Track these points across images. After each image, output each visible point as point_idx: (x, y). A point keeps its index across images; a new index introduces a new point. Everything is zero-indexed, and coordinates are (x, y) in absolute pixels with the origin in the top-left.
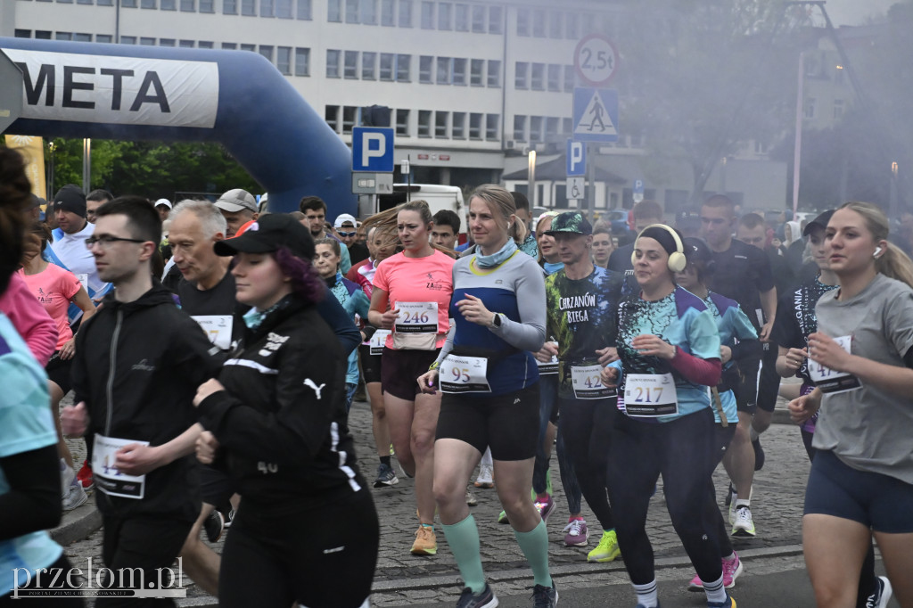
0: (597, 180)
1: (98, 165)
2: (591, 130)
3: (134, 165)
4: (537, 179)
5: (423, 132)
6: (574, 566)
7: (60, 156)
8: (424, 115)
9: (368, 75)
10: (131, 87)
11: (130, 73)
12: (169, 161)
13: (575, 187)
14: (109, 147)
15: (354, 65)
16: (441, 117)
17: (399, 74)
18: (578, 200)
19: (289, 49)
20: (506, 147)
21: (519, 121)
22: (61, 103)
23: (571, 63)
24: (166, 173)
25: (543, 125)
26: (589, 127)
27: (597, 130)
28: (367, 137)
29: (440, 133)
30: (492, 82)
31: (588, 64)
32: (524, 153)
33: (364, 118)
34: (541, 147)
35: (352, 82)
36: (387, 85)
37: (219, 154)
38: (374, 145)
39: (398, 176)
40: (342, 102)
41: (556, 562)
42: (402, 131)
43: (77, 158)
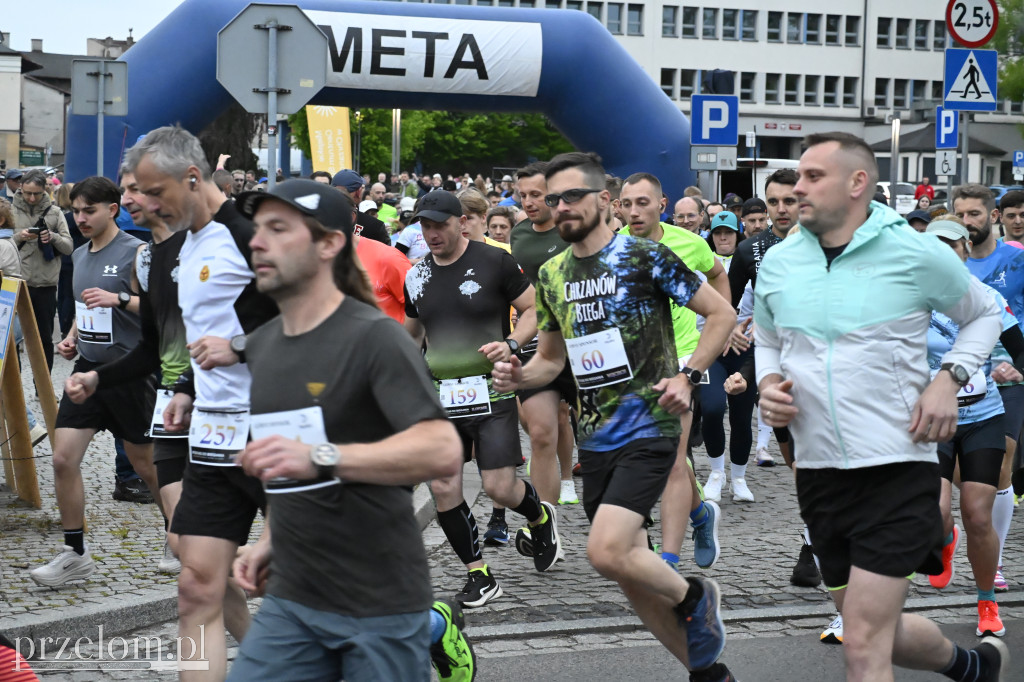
0: (971, 151)
1: (408, 136)
2: (965, 97)
3: (449, 137)
4: (902, 150)
5: (771, 98)
6: (940, 599)
7: (367, 127)
8: (772, 79)
9: (709, 34)
10: (445, 52)
11: (444, 36)
12: (486, 133)
13: (945, 161)
14: (421, 116)
15: (694, 22)
16: (792, 81)
17: (744, 32)
18: (949, 176)
19: (621, 5)
20: (866, 114)
21: (881, 84)
22: (369, 70)
23: (942, 17)
24: (482, 146)
25: (909, 88)
26: (963, 94)
27: (971, 98)
28: (707, 106)
29: (790, 99)
30: (850, 41)
31: (962, 21)
32: (887, 122)
33: (704, 83)
34: (906, 114)
35: (690, 42)
36: (730, 45)
37: (543, 123)
38: (716, 114)
39: (743, 150)
40: (679, 64)
41: (920, 593)
42: (746, 97)
43: (386, 129)
